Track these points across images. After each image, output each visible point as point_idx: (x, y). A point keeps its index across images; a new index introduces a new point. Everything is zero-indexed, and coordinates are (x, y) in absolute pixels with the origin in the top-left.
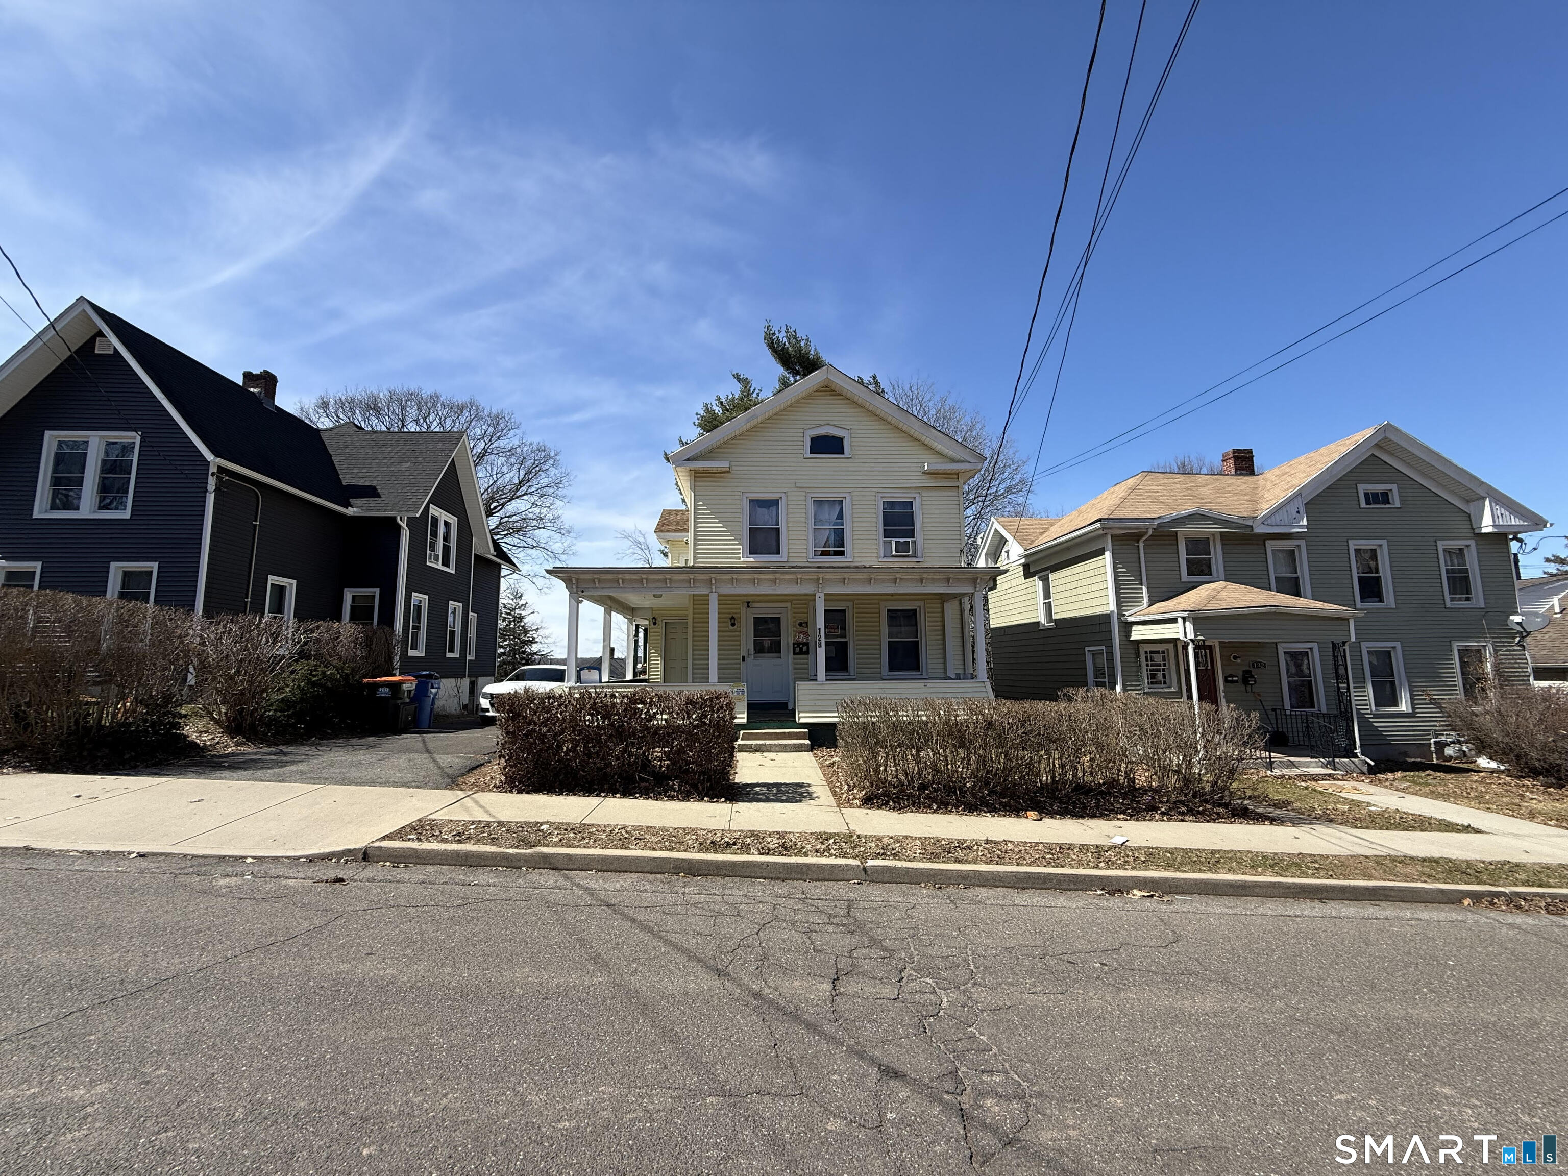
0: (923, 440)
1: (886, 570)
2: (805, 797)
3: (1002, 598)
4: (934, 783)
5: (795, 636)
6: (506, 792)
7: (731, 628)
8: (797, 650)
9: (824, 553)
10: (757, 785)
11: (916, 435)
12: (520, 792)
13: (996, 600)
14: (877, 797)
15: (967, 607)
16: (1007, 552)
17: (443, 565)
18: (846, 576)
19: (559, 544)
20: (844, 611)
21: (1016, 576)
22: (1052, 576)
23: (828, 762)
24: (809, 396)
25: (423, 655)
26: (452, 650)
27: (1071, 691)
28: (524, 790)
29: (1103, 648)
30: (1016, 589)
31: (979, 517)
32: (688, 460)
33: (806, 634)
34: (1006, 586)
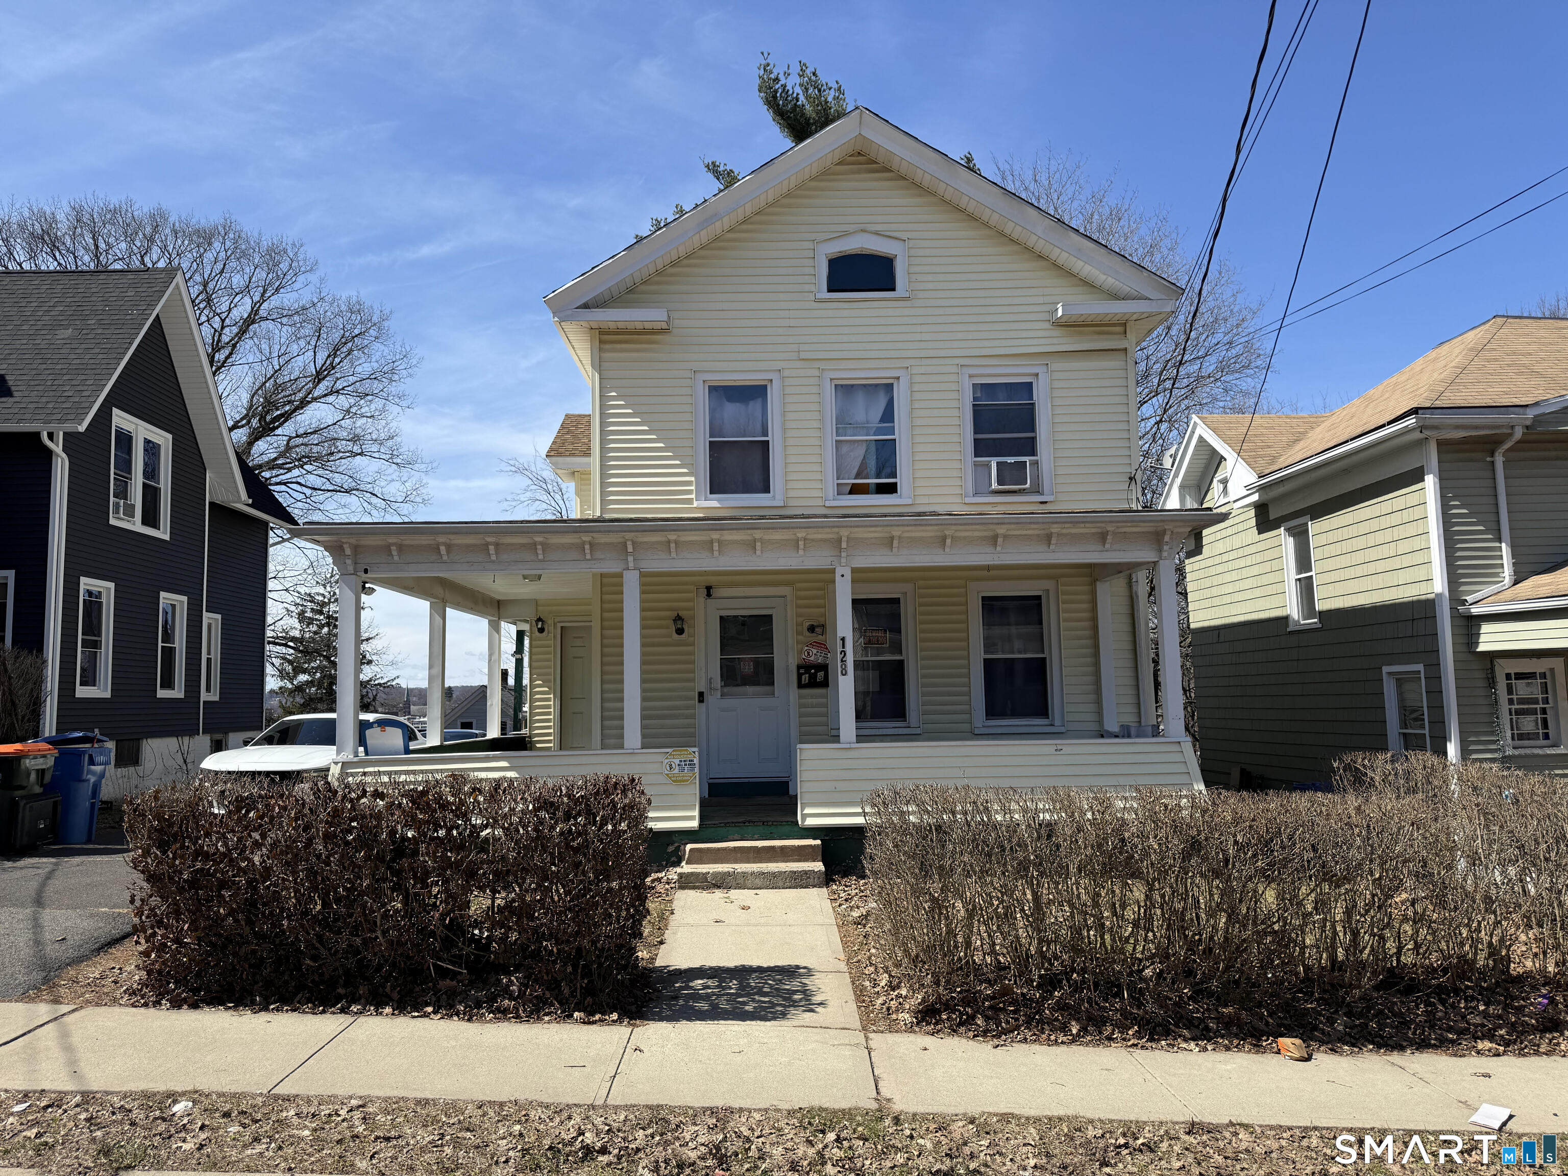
0: (1053, 256)
1: (979, 519)
2: (795, 1004)
3: (1213, 571)
4: (1073, 970)
5: (800, 652)
6: (146, 1005)
7: (676, 636)
8: (805, 678)
9: (855, 490)
10: (700, 972)
11: (1040, 246)
12: (177, 1004)
13: (1202, 574)
14: (949, 1006)
15: (1142, 589)
16: (1225, 482)
17: (145, 522)
18: (896, 532)
19: (397, 485)
20: (896, 601)
21: (1241, 527)
22: (1314, 527)
23: (856, 914)
24: (825, 174)
25: (107, 695)
26: (168, 683)
27: (1360, 760)
28: (185, 1000)
29: (1420, 667)
30: (1241, 553)
31: (1165, 417)
32: (586, 306)
33: (822, 646)
34: (1220, 547)
